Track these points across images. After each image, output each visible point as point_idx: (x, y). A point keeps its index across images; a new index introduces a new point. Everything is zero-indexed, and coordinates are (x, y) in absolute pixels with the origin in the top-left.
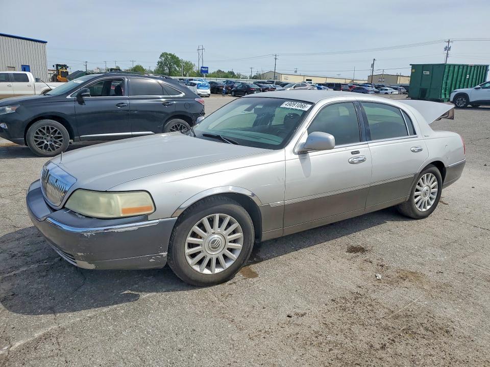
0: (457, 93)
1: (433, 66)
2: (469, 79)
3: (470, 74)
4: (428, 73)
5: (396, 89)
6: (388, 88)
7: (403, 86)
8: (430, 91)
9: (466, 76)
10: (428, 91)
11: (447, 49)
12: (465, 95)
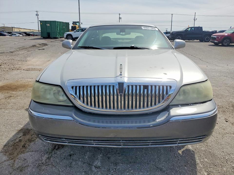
0: (66, 34)
1: (51, 21)
2: (64, 28)
3: (64, 26)
4: (49, 25)
5: (20, 34)
6: (16, 34)
7: (24, 33)
8: (52, 33)
9: (63, 27)
10: (51, 34)
11: (37, 15)
12: (70, 35)
